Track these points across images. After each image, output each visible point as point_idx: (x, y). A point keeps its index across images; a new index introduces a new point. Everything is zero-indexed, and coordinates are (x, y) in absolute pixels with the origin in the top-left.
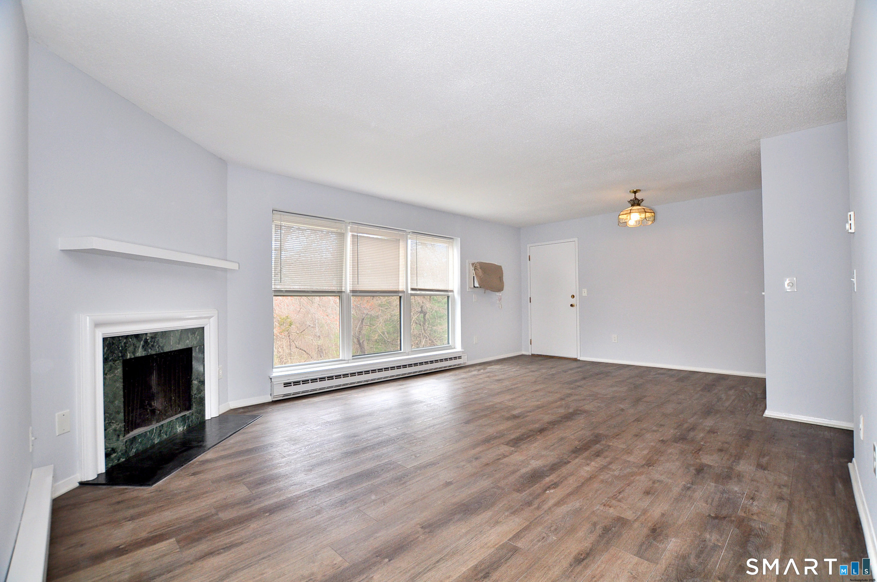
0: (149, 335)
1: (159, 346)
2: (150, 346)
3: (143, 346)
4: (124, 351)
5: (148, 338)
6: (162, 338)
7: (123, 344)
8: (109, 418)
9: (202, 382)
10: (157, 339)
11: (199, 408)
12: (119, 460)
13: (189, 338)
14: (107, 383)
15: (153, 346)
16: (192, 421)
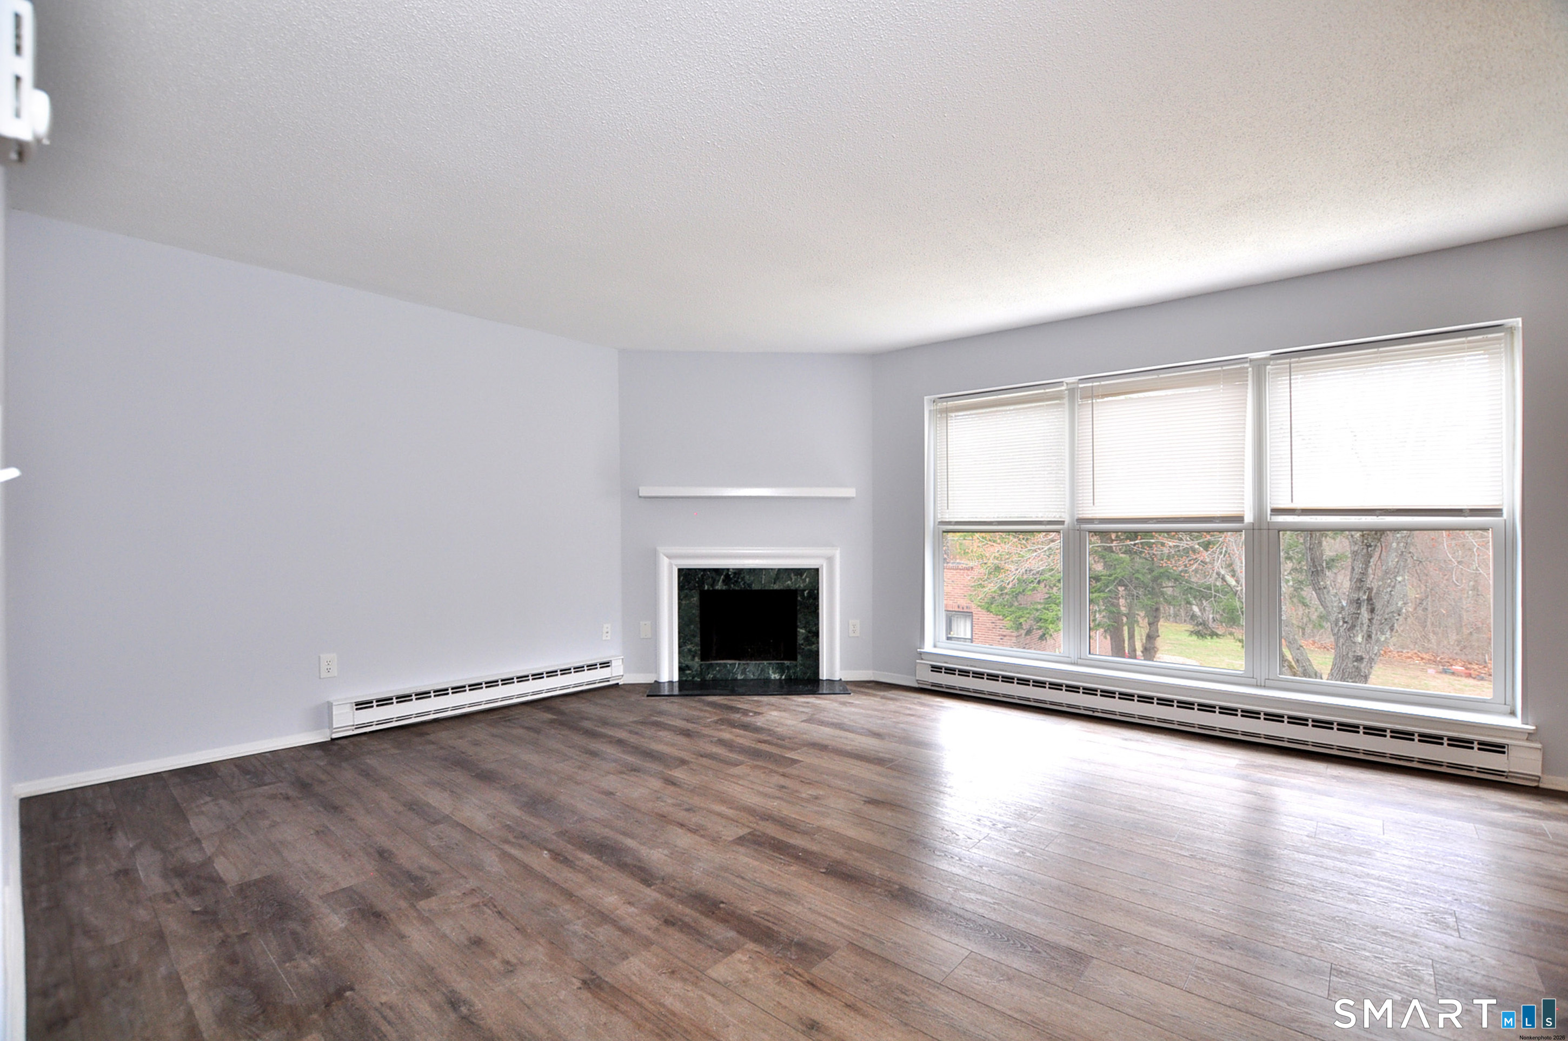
0: (731, 570)
1: (745, 583)
2: (733, 581)
3: (724, 581)
4: (702, 582)
5: (730, 573)
6: (749, 575)
7: (700, 576)
8: (684, 638)
9: (814, 633)
10: (742, 576)
11: (808, 662)
12: (693, 678)
13: (791, 579)
14: (683, 608)
15: (736, 581)
16: (794, 673)
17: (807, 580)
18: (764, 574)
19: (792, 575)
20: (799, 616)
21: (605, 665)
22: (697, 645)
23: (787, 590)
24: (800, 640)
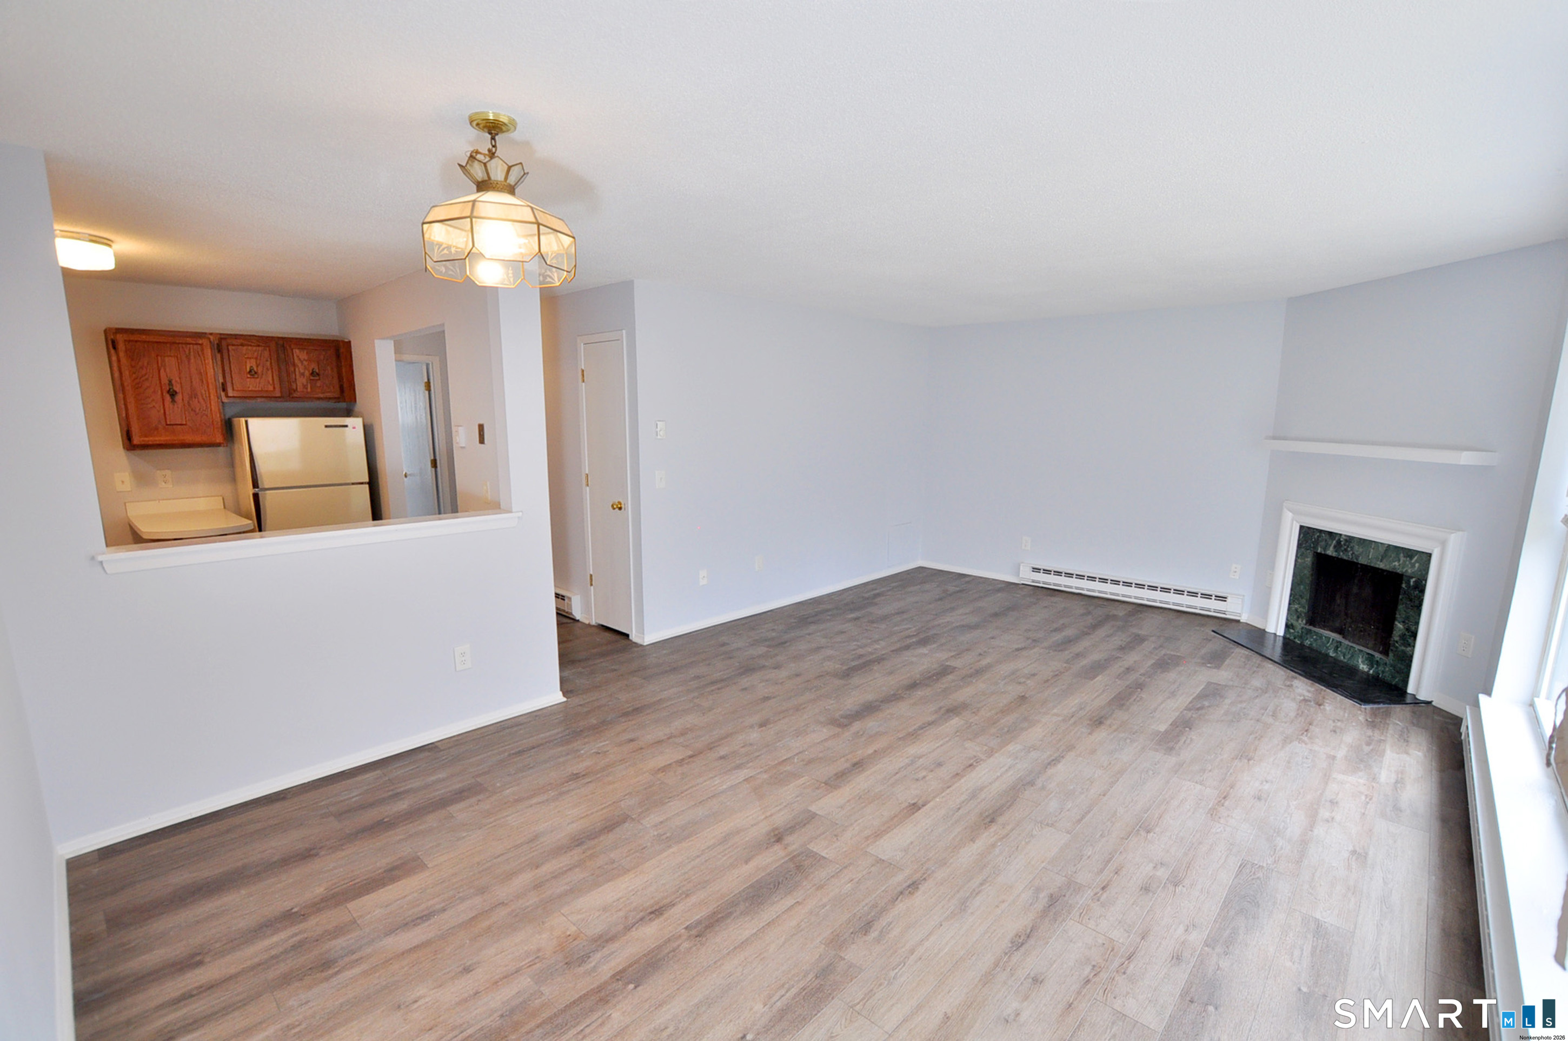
0: (1343, 536)
1: (1353, 553)
2: (1343, 549)
3: (1335, 547)
4: (1316, 543)
5: (1342, 539)
6: (1358, 545)
7: (1316, 536)
8: (1294, 596)
9: (1412, 632)
10: (1352, 545)
11: (1399, 665)
12: (1295, 638)
13: (1399, 561)
14: (1297, 566)
15: (1346, 550)
16: (1383, 672)
17: (1417, 565)
18: (1373, 547)
19: (1402, 555)
20: (1400, 607)
21: (1222, 599)
22: (1304, 607)
23: (1392, 572)
24: (1396, 637)
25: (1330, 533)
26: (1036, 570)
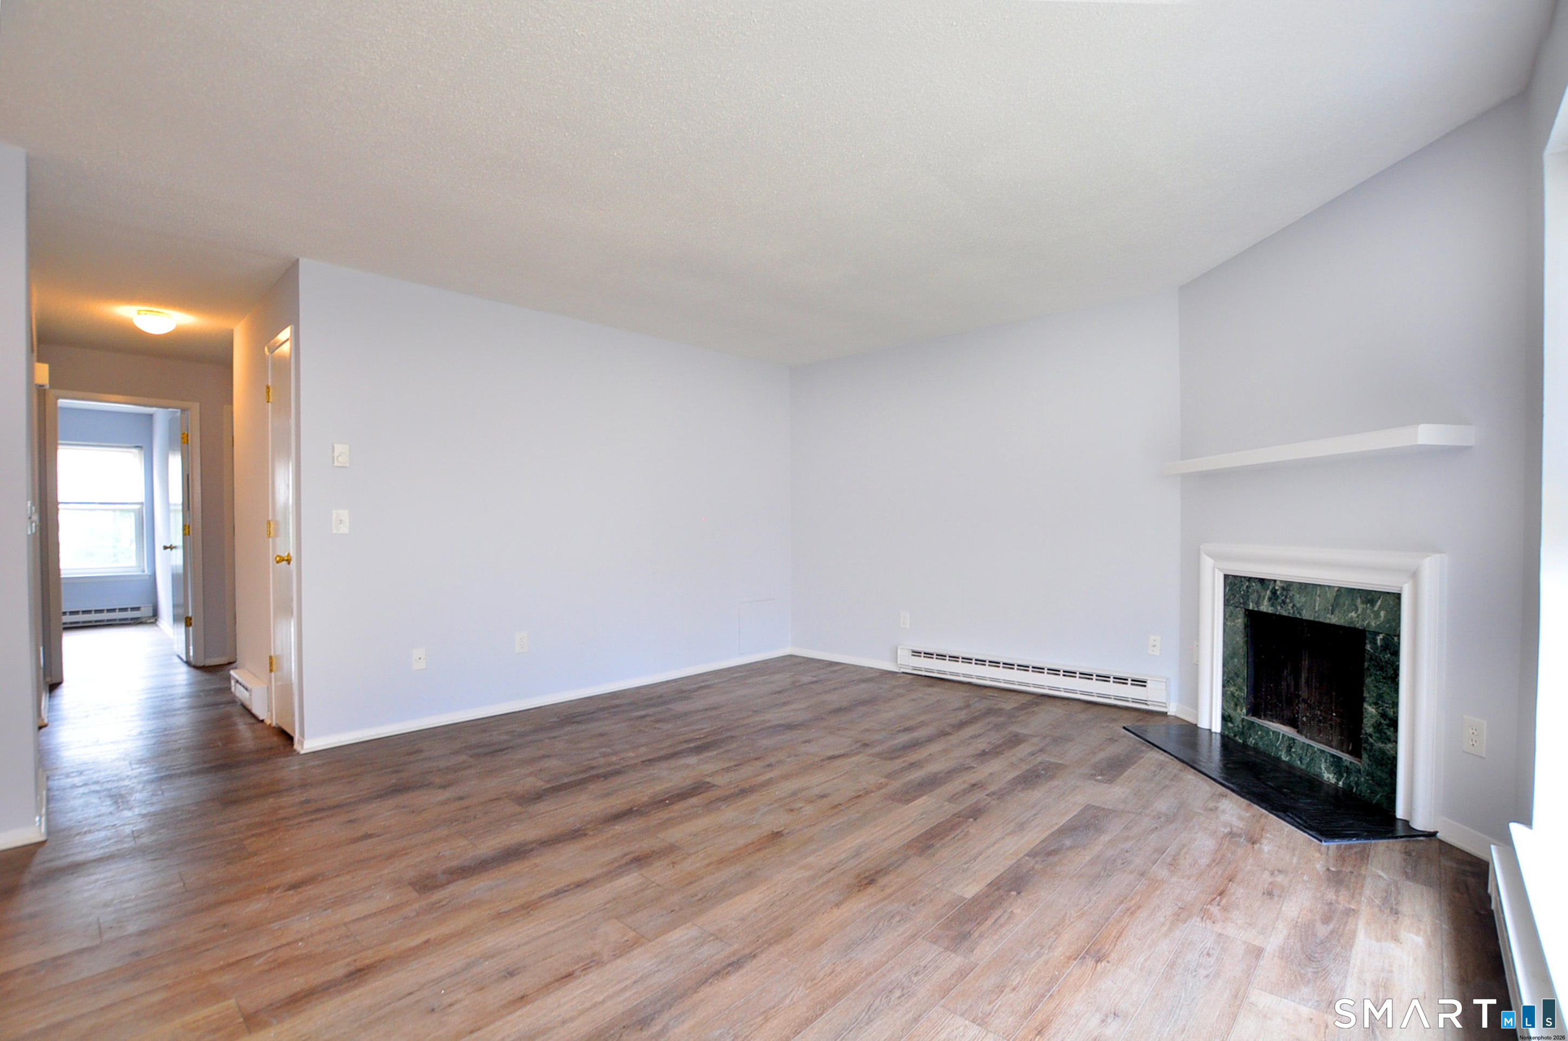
0: (1278, 583)
1: (1294, 606)
2: (1280, 600)
3: (1270, 599)
4: (1246, 597)
5: (1277, 588)
6: (1299, 593)
7: (1245, 587)
8: (1228, 674)
9: (1391, 720)
10: (1291, 594)
11: (1379, 773)
12: (1235, 736)
13: (1357, 610)
14: (1227, 631)
15: (1284, 602)
16: (1357, 784)
17: (1382, 614)
18: (1318, 594)
19: (1359, 601)
20: (1368, 680)
21: (1141, 683)
22: (1241, 689)
23: (1350, 628)
24: (1368, 728)
25: (1262, 581)
26: (916, 653)
